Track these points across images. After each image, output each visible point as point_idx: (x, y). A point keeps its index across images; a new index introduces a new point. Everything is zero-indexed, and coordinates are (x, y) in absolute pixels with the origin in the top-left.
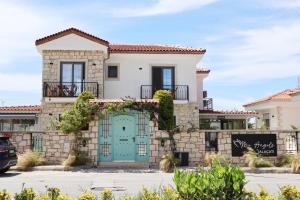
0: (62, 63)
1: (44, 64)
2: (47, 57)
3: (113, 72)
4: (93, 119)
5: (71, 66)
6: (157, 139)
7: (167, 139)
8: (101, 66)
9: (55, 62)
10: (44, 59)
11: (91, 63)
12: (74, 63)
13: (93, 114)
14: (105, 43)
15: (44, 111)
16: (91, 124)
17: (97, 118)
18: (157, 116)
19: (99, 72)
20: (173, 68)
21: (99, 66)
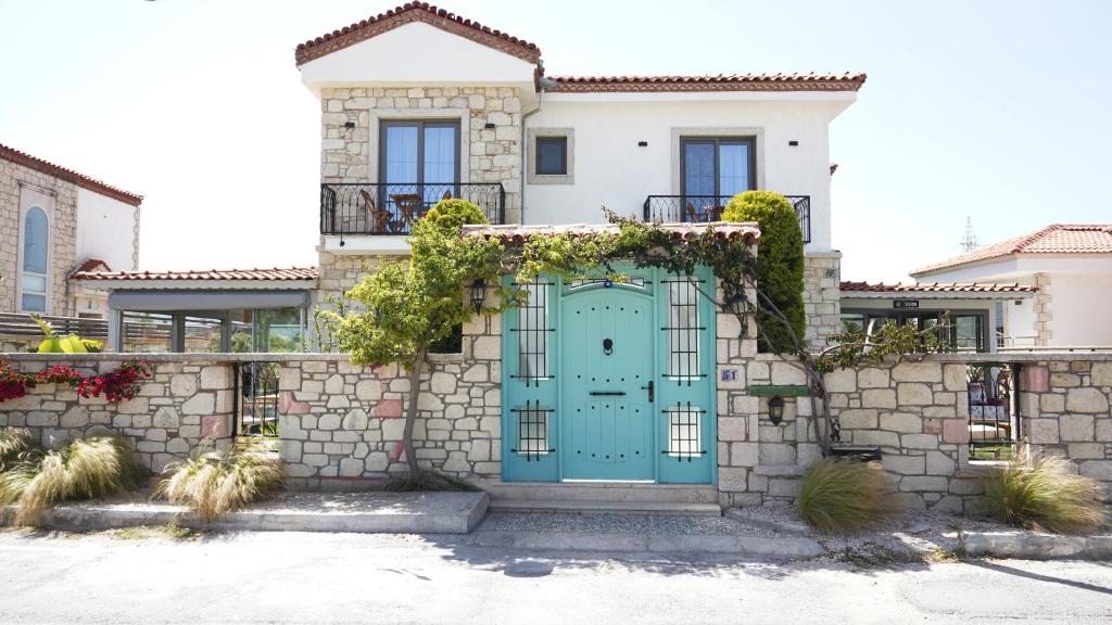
0: (384, 124)
1: (327, 127)
2: (336, 106)
3: (552, 155)
4: (478, 307)
5: (414, 131)
6: (753, 391)
7: (794, 391)
8: (515, 135)
9: (361, 120)
10: (326, 110)
11: (480, 123)
12: (424, 124)
13: (479, 284)
14: (529, 51)
15: (327, 283)
16: (473, 326)
17: (493, 300)
18: (752, 295)
19: (507, 151)
20: (750, 142)
21: (508, 132)
